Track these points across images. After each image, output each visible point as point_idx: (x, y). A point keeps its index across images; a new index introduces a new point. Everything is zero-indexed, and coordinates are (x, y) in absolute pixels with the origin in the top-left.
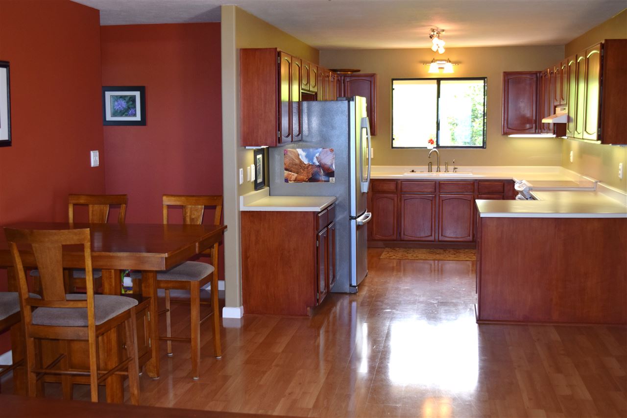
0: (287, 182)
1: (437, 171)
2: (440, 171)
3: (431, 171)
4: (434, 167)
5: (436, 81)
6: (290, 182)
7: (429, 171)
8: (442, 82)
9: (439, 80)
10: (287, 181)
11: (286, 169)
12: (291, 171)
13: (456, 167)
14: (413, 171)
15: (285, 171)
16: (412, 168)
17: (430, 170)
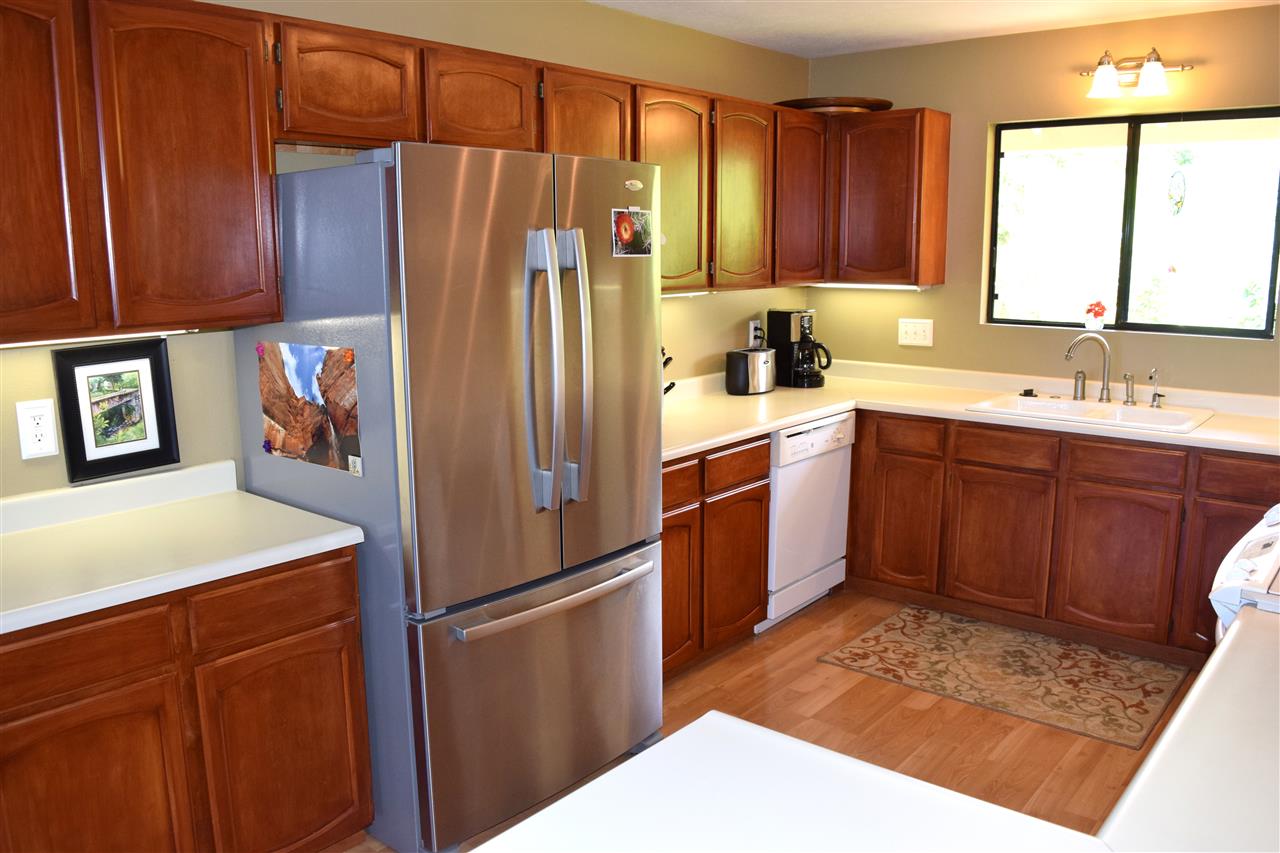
0: (270, 453)
1: (1101, 400)
2: (1109, 400)
3: (1083, 398)
4: (1094, 386)
5: (1125, 126)
6: (274, 453)
7: (1075, 398)
8: (1145, 128)
9: (1135, 122)
10: (268, 446)
11: (266, 410)
12: (273, 419)
13: (1160, 390)
14: (1028, 393)
16: (1029, 381)
17: (1079, 395)
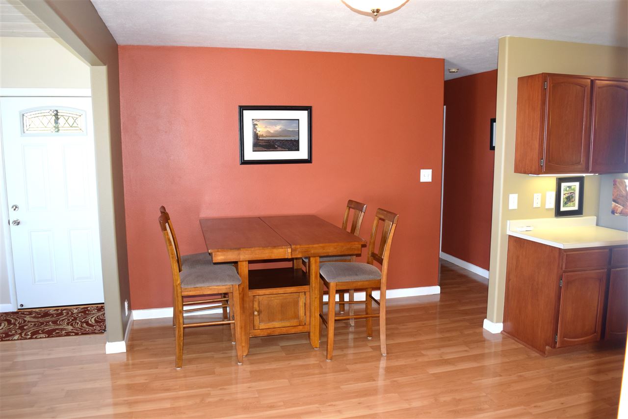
0: (614, 214)
6: (616, 214)
10: (613, 212)
11: (614, 201)
12: (618, 203)
15: (613, 202)
